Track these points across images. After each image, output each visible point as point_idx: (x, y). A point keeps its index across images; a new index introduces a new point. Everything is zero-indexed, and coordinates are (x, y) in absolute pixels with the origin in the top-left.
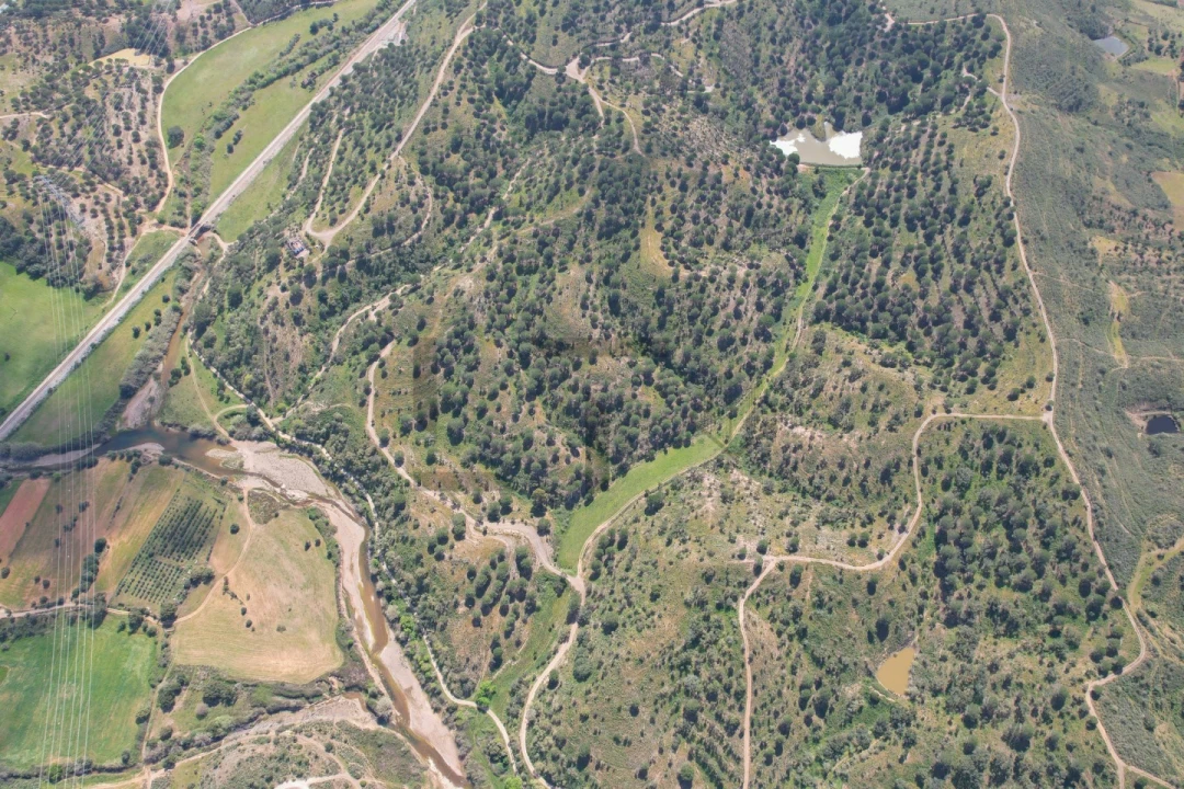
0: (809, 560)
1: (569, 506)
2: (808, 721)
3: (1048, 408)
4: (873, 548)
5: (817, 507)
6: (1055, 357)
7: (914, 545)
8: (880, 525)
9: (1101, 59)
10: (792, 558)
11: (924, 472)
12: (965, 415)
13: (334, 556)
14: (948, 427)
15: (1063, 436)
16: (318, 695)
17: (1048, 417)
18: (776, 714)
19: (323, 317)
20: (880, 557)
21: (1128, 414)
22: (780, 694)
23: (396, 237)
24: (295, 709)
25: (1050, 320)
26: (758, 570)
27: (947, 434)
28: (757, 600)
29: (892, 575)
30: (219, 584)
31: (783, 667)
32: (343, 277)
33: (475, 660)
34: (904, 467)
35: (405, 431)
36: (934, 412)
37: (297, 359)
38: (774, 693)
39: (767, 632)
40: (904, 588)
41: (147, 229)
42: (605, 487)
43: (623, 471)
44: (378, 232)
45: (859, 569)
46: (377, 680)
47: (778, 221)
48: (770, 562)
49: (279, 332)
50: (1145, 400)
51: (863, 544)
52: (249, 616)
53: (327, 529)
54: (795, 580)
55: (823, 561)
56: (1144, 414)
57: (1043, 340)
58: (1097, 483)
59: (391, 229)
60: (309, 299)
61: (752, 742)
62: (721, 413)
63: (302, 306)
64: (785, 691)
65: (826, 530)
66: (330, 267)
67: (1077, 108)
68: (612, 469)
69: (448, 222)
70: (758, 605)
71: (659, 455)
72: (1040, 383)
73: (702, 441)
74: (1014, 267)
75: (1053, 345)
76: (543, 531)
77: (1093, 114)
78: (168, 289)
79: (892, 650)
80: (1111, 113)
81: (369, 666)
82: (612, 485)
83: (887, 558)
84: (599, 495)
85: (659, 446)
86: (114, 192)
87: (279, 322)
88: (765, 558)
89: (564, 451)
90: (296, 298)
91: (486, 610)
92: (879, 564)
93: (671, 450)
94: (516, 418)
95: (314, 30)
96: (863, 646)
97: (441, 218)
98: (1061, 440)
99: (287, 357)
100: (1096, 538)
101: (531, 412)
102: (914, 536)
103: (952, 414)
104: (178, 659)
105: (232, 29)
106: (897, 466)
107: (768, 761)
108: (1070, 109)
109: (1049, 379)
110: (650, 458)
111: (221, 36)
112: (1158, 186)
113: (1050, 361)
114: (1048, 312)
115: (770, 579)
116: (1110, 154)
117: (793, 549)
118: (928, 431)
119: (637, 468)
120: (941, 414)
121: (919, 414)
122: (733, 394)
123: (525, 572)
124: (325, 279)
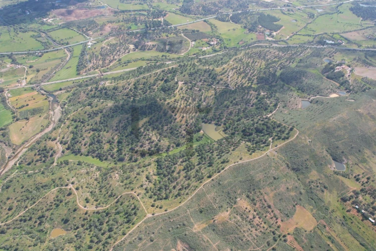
0: (76, 194)
1: (72, 153)
2: (36, 222)
3: (153, 214)
4: (88, 204)
5: (97, 191)
6: (176, 208)
7: (94, 213)
8: (95, 203)
9: (326, 165)
10: (75, 190)
11: (117, 202)
12: (139, 200)
13: (42, 131)
14: (133, 198)
15: (145, 222)
16: (10, 146)
17: (150, 215)
18: (33, 214)
19: (92, 97)
20: (85, 207)
21: (179, 242)
22: (39, 211)
23: (115, 92)
24: (6, 145)
25: (189, 200)
26: (67, 185)
27: (131, 200)
28: (60, 191)
29: (82, 212)
30: (27, 121)
31: (46, 207)
32: (101, 93)
33: (27, 160)
34: (115, 197)
35: (72, 120)
36: (135, 192)
37: (80, 100)
38: (38, 209)
39: (52, 197)
40: (80, 218)
41: (97, 70)
42: (81, 155)
43: (87, 155)
44: (113, 89)
45: (79, 204)
46: (18, 151)
47: (178, 137)
48: (71, 186)
49: (82, 93)
50: (188, 244)
51: (88, 202)
52: (23, 129)
53: (48, 126)
54: (70, 194)
55: (77, 197)
56: (185, 248)
57: (180, 202)
58: (133, 238)
59: (116, 90)
60: (93, 93)
61: (24, 213)
62: (115, 161)
63: (90, 93)
64: (40, 211)
65: (89, 194)
66: (101, 89)
67: (297, 171)
68: (86, 153)
69: (126, 95)
70: (58, 191)
71: (95, 158)
72: (163, 210)
73: (104, 163)
74: (201, 182)
75: (180, 205)
76: (63, 152)
77: (301, 177)
78: (85, 80)
79: (63, 228)
80: (308, 180)
81: (20, 149)
82: (83, 156)
83: (86, 209)
84: (79, 155)
85: (96, 157)
86: (101, 63)
87: (84, 92)
88: (71, 185)
89: (83, 142)
90: (91, 91)
91: (39, 155)
92: (83, 208)
93: (98, 159)
94: (86, 131)
95: (163, 56)
96: (59, 220)
97: (126, 94)
98: (143, 222)
99: (79, 98)
100: (114, 247)
101: (89, 133)
102: (96, 211)
103: (138, 197)
104: (9, 127)
105: (151, 50)
106: (114, 196)
107: (21, 220)
108: (293, 169)
109: (166, 211)
110: (93, 158)
111: (148, 50)
112: (295, 210)
113: (172, 207)
114: (192, 199)
115: (66, 189)
116: (288, 188)
117: (77, 189)
118: (128, 195)
119: (90, 157)
120: (136, 194)
121: (132, 190)
122: (121, 160)
123: (52, 155)
124: (99, 91)
